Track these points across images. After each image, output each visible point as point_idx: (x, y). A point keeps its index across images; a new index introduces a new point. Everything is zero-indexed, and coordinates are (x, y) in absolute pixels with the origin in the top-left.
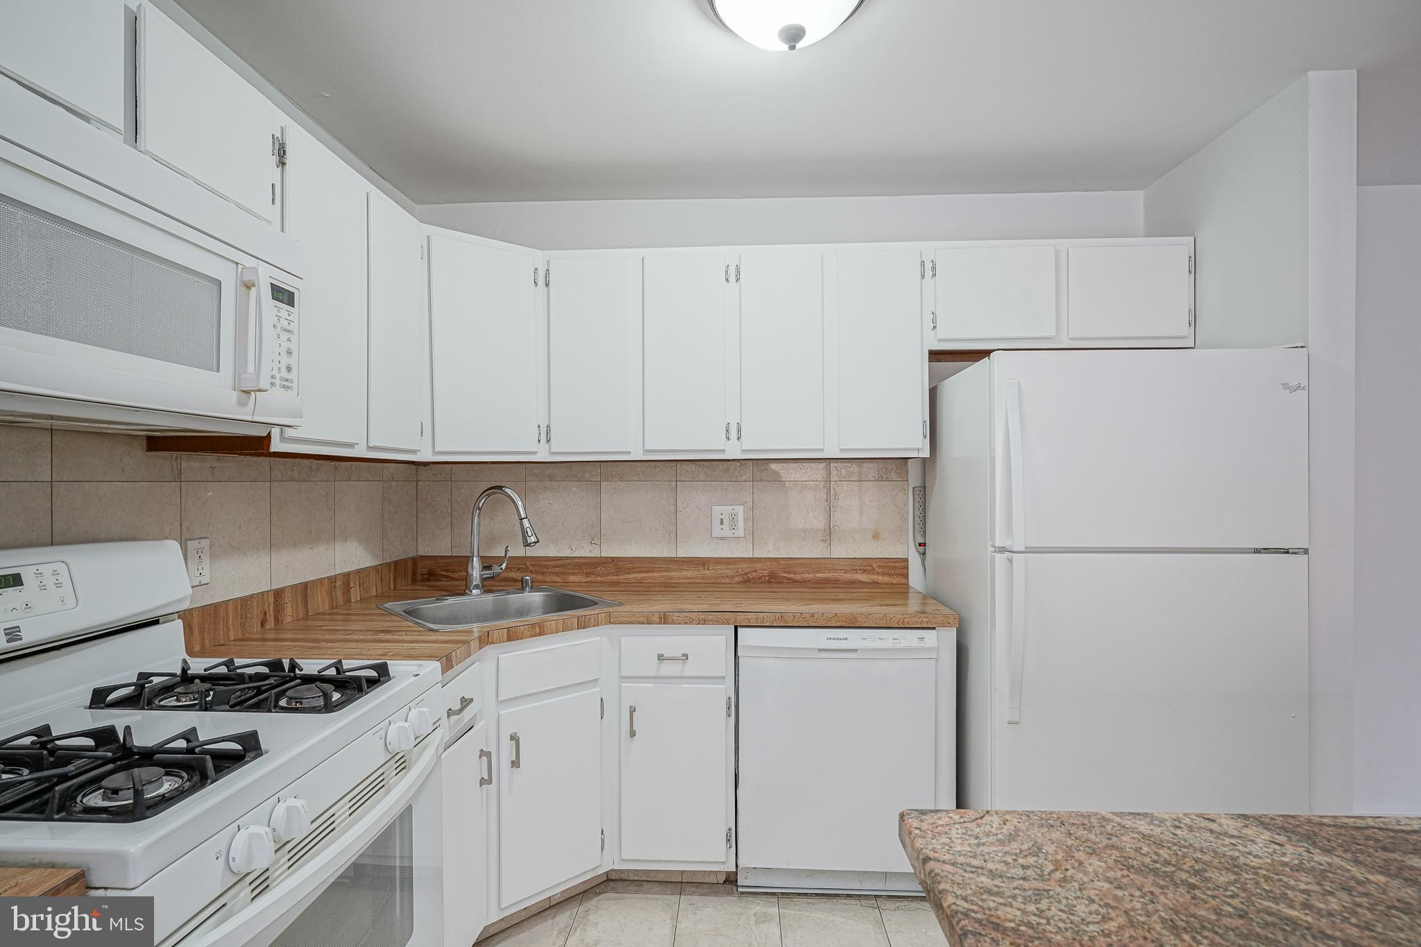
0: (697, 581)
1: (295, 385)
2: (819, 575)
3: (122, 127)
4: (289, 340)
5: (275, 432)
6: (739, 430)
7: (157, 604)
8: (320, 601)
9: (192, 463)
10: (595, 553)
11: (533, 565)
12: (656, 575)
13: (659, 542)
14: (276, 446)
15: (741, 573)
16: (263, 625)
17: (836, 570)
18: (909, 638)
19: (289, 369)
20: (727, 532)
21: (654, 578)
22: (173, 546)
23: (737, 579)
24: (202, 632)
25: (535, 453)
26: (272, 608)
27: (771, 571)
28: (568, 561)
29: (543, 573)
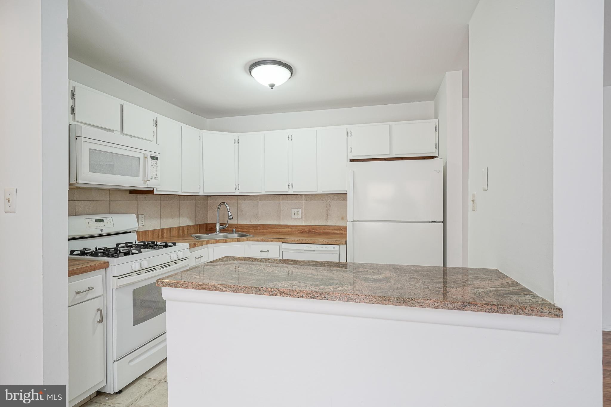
0: (287, 232)
1: (158, 179)
2: (324, 231)
3: (120, 131)
4: (156, 168)
5: (155, 190)
6: (292, 185)
7: (130, 228)
8: (175, 233)
9: (139, 196)
10: (257, 223)
11: (239, 226)
12: (275, 230)
13: (276, 220)
14: (155, 192)
15: (300, 230)
16: (158, 237)
17: (329, 230)
18: (330, 247)
19: (156, 175)
20: (296, 217)
21: (274, 231)
22: (134, 216)
23: (299, 232)
24: (142, 237)
25: (235, 193)
26: (161, 233)
27: (309, 230)
28: (249, 225)
29: (242, 229)
